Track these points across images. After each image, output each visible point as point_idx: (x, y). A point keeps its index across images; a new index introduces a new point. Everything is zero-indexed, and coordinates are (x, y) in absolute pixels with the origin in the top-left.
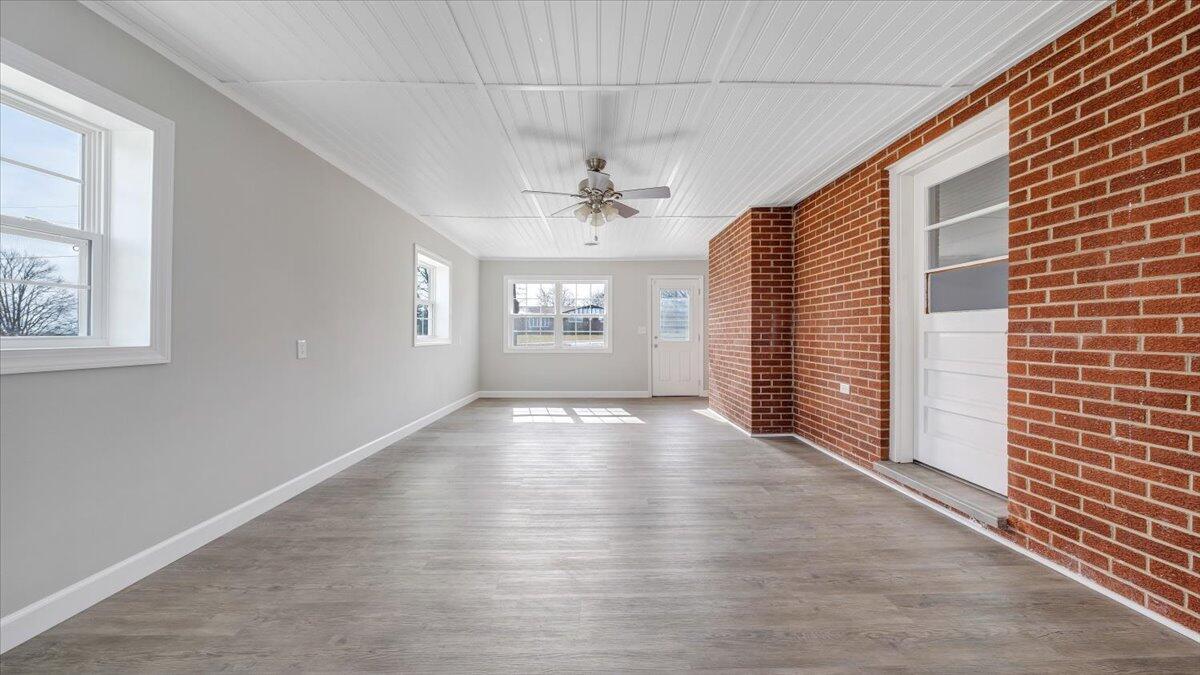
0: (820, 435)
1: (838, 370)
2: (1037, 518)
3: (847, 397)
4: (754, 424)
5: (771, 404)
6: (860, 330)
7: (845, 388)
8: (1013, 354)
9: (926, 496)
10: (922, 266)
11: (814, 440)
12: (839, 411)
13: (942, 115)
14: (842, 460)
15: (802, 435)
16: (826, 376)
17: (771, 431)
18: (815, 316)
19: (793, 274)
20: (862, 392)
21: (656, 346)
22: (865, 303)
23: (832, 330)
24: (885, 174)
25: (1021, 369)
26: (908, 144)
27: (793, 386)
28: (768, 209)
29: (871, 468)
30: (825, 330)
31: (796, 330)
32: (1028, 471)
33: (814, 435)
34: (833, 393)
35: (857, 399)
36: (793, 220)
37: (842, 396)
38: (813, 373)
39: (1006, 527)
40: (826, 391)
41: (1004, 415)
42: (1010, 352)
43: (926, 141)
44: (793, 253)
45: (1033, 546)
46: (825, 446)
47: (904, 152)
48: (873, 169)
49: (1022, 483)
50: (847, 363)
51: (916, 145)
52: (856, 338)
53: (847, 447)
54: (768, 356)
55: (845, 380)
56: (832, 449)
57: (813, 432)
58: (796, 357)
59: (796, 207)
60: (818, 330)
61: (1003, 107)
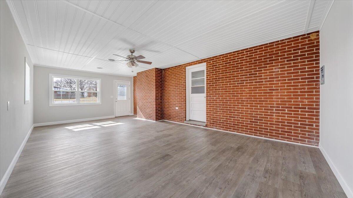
0: (171, 119)
1: (176, 105)
2: (210, 123)
3: (178, 110)
4: (156, 119)
5: (159, 114)
6: (181, 97)
7: (177, 108)
8: (207, 100)
9: (194, 125)
10: (191, 86)
11: (169, 120)
12: (176, 113)
13: (196, 61)
14: (176, 123)
15: (166, 119)
16: (172, 106)
17: (159, 120)
18: (169, 94)
19: (163, 84)
20: (181, 108)
21: (116, 101)
22: (181, 91)
23: (174, 97)
24: (185, 68)
25: (208, 102)
26: (190, 64)
27: (163, 109)
28: (158, 69)
29: (183, 123)
30: (172, 97)
31: (164, 97)
32: (209, 117)
33: (169, 119)
34: (174, 110)
35: (180, 110)
36: (163, 72)
37: (176, 110)
38: (169, 106)
39: (206, 126)
40: (173, 109)
41: (206, 109)
42: (206, 100)
43: (194, 65)
44: (163, 79)
45: (210, 127)
46: (172, 121)
47: (189, 65)
48: (183, 67)
49: (208, 119)
50: (178, 103)
51: (192, 65)
52: (180, 98)
53: (178, 120)
54: (158, 103)
55: (177, 107)
56: (174, 121)
57: (169, 118)
58: (164, 103)
59: (164, 69)
60: (170, 97)
61: (205, 64)
